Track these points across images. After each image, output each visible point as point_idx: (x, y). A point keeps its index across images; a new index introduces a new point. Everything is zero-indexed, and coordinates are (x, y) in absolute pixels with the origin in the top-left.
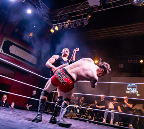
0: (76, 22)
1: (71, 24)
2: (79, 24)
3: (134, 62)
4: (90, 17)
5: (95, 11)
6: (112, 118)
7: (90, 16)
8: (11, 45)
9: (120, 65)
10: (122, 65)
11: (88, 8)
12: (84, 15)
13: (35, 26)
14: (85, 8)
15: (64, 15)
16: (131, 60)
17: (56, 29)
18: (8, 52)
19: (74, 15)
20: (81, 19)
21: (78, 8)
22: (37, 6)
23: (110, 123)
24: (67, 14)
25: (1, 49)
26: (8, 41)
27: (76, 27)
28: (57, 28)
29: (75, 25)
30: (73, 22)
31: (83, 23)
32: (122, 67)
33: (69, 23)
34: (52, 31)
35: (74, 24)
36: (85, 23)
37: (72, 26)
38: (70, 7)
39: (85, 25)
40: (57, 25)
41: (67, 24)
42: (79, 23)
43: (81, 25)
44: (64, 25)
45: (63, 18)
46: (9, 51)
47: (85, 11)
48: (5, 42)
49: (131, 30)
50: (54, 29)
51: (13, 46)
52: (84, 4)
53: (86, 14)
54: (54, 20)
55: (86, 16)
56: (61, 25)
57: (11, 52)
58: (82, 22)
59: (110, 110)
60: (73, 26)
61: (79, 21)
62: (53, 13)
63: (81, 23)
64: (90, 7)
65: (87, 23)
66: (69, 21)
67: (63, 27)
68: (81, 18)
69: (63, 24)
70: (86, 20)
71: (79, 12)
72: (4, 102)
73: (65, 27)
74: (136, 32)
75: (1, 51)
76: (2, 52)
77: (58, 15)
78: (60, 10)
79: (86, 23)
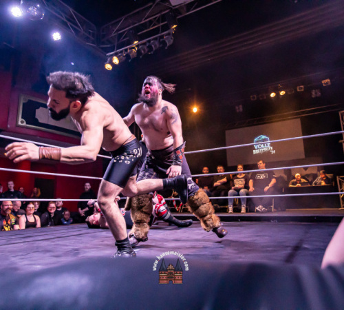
0: (149, 41)
1: (140, 47)
2: (156, 45)
3: (261, 99)
4: (175, 28)
5: (181, 14)
6: (242, 203)
7: (175, 26)
8: (38, 108)
9: (237, 108)
10: (241, 106)
11: (167, 11)
12: (162, 26)
13: (73, 64)
14: (161, 11)
15: (124, 32)
16: (255, 96)
17: (114, 61)
18: (36, 122)
19: (144, 30)
20: (159, 35)
21: (147, 14)
22: (69, 23)
23: (242, 211)
24: (131, 29)
25: (20, 119)
26: (30, 101)
27: (152, 53)
28: (116, 61)
29: (150, 48)
30: (144, 44)
31: (164, 43)
32: (241, 109)
33: (138, 46)
34: (108, 67)
35: (148, 47)
36: (167, 41)
37: (144, 50)
38: (133, 14)
39: (168, 45)
40: (116, 54)
41: (134, 48)
42: (157, 43)
43: (161, 46)
44: (129, 51)
45: (123, 38)
46: (37, 120)
47: (163, 18)
48: (24, 104)
49: (251, 42)
50: (111, 63)
51: (41, 108)
52: (158, 4)
53: (166, 22)
54: (107, 44)
55: (167, 27)
56: (121, 52)
57: (40, 121)
58: (161, 40)
59: (238, 190)
60: (147, 50)
61: (155, 39)
62: (103, 31)
63: (160, 43)
64: (170, 8)
65: (172, 41)
66: (136, 42)
67: (128, 56)
68: (158, 33)
69: (126, 50)
70: (169, 34)
71: (151, 22)
72: (52, 215)
73: (131, 55)
74: (260, 43)
75: (22, 122)
76: (24, 124)
77: (113, 35)
78: (114, 23)
79: (169, 42)
